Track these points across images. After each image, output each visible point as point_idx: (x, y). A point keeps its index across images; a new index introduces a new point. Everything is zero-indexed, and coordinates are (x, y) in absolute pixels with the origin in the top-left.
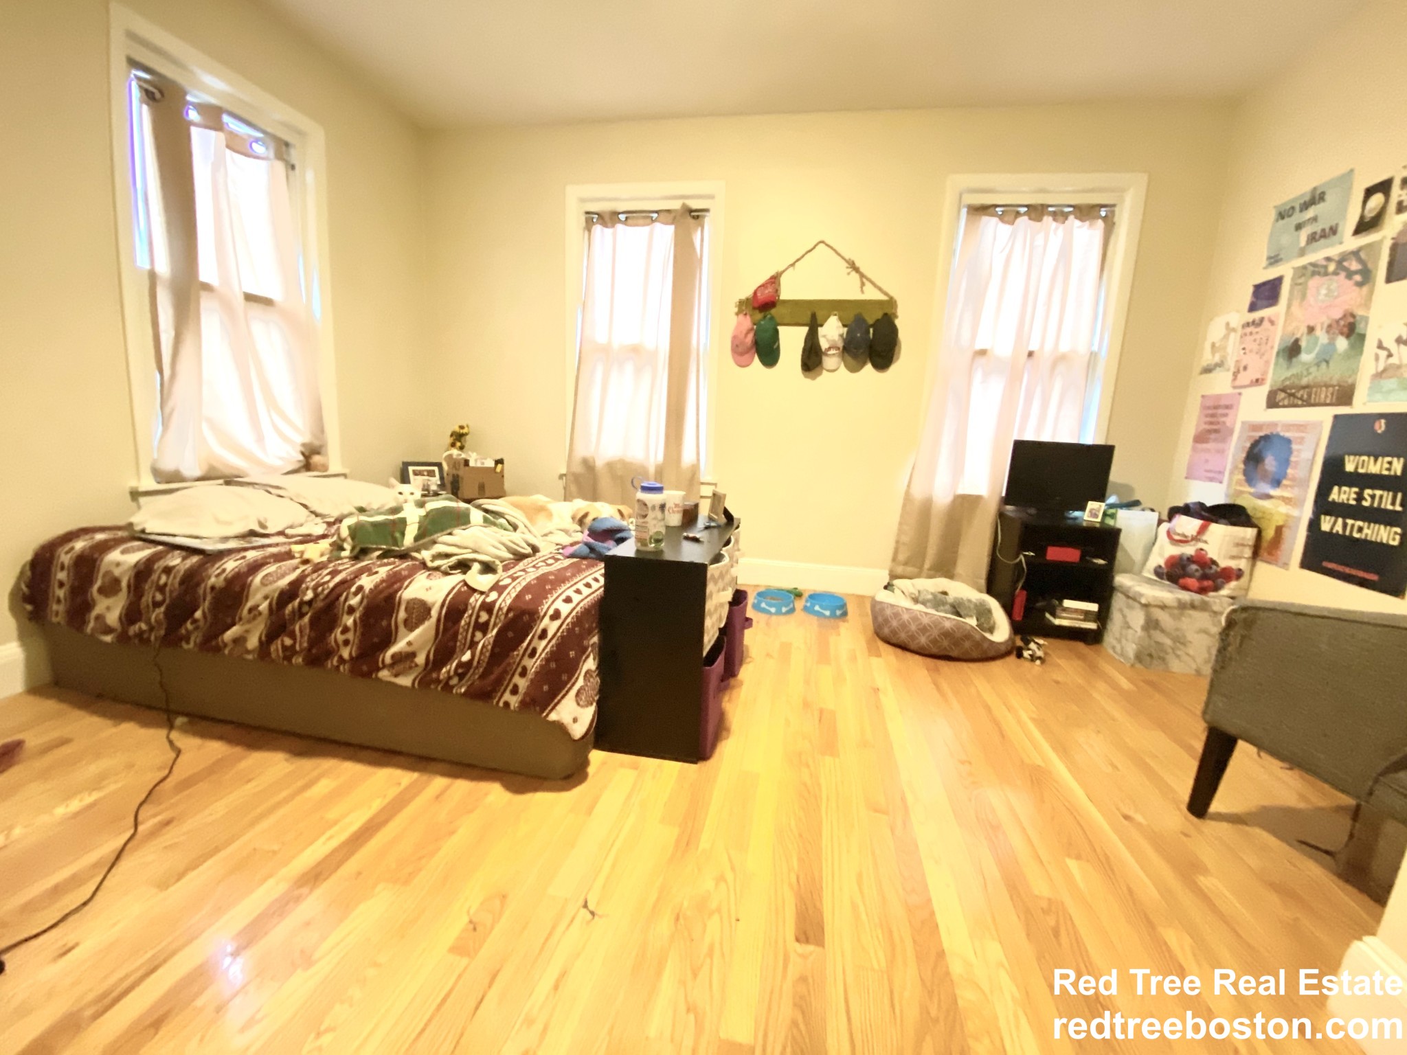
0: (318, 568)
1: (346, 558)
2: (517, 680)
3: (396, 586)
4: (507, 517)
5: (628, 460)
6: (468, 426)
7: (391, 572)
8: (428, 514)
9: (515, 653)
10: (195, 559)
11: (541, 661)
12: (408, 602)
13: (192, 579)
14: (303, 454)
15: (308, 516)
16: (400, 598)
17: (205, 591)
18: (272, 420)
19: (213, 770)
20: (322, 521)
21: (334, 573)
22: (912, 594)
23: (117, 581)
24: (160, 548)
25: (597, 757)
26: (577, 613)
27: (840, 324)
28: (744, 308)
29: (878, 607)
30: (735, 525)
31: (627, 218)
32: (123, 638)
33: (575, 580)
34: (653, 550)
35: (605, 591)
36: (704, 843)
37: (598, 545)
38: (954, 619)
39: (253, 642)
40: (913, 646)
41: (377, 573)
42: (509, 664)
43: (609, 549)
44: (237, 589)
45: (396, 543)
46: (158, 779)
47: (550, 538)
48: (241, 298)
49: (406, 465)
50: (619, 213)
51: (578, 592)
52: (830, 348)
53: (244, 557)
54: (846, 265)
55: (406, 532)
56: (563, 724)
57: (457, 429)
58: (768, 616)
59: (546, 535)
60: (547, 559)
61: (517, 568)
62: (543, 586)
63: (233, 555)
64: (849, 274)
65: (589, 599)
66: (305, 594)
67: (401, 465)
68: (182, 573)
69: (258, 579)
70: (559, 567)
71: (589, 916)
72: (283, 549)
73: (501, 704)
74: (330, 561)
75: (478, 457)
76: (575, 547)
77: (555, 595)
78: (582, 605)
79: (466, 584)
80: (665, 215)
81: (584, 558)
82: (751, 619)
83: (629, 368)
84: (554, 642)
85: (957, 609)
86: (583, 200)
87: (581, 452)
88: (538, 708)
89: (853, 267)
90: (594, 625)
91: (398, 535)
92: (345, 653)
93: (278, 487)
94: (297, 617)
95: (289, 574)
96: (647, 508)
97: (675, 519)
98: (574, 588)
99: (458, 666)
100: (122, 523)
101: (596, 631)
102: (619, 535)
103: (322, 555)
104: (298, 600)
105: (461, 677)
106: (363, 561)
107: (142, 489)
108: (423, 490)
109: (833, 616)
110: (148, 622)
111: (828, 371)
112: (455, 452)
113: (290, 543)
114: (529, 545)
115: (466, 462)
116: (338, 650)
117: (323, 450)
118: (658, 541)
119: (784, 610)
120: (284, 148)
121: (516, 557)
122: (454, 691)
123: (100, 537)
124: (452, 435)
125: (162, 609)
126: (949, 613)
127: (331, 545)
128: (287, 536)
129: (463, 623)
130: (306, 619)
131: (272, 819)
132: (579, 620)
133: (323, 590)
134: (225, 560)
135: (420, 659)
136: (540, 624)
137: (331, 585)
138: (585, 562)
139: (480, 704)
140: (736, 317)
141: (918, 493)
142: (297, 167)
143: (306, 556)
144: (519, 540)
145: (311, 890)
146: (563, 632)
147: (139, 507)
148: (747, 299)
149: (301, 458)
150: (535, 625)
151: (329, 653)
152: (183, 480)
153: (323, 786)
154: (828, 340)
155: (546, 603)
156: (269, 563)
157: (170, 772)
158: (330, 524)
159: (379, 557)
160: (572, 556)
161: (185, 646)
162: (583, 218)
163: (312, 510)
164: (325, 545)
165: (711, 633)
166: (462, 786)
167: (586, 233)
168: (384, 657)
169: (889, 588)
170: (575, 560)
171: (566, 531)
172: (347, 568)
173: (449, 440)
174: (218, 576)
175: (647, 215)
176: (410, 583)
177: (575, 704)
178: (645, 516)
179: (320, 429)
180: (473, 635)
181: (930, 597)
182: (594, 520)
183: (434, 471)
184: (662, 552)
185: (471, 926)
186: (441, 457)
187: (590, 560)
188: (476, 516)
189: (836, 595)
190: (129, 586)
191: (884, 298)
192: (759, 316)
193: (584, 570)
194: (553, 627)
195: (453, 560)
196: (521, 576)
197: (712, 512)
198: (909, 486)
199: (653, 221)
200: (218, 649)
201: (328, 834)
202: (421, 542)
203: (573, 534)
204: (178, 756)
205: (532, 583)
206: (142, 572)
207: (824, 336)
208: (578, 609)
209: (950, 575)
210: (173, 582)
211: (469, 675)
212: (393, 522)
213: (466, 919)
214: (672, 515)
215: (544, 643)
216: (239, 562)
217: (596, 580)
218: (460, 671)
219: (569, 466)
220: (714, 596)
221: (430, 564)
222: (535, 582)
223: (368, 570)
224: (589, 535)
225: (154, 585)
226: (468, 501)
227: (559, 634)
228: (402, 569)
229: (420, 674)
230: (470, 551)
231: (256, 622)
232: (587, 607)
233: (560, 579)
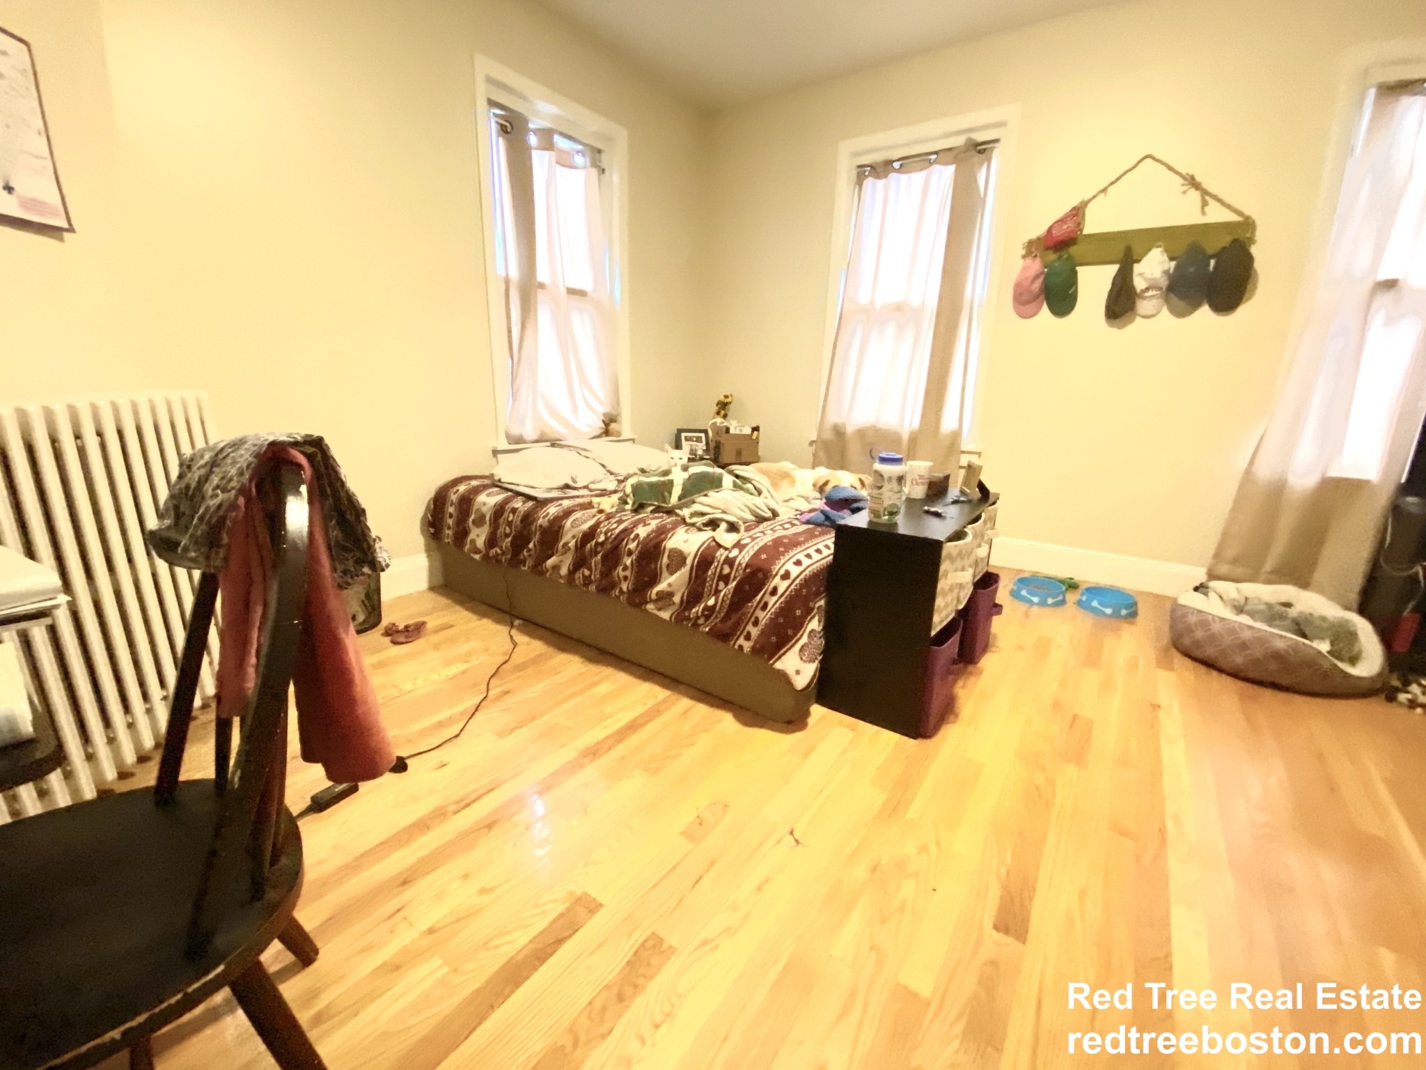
0: (609, 517)
1: (628, 510)
2: (750, 628)
3: (663, 536)
4: (753, 482)
5: (879, 426)
6: (731, 395)
7: (659, 525)
8: (690, 477)
9: (750, 604)
10: (530, 504)
11: (771, 614)
12: (671, 550)
13: (528, 518)
14: (604, 421)
15: (605, 474)
16: (665, 547)
17: (536, 528)
18: (583, 393)
19: (537, 660)
20: (614, 478)
21: (620, 522)
22: (1234, 600)
23: (483, 517)
24: (510, 493)
25: (817, 711)
26: (806, 575)
27: (1166, 258)
28: (1033, 249)
29: (1179, 613)
30: (991, 500)
31: (901, 165)
32: (486, 557)
33: (807, 546)
34: (885, 522)
35: (834, 559)
36: (912, 813)
37: (833, 513)
38: (1291, 639)
39: (564, 571)
40: (1222, 663)
41: (649, 524)
42: (744, 614)
43: (844, 518)
44: (556, 528)
45: (664, 502)
46: (502, 661)
47: (791, 504)
48: (564, 292)
49: (680, 431)
50: (894, 161)
51: (809, 556)
52: (1147, 289)
53: (560, 505)
54: (1181, 181)
55: (673, 492)
56: (786, 673)
57: (722, 398)
58: (1027, 605)
59: (787, 501)
60: (784, 524)
61: (757, 530)
62: (779, 547)
63: (555, 502)
64: (1184, 192)
65: (818, 564)
66: (599, 537)
67: (676, 432)
68: (522, 513)
69: (568, 523)
70: (794, 532)
71: (794, 843)
72: (586, 500)
73: (736, 647)
74: (617, 512)
75: (737, 425)
76: (812, 514)
77: (787, 557)
78: (810, 569)
79: (714, 540)
80: (945, 155)
81: (818, 525)
82: (1001, 606)
83: (891, 329)
84: (782, 599)
85: (1301, 627)
86: (856, 154)
87: (833, 418)
88: (766, 656)
89: (1193, 183)
90: (822, 589)
91: (666, 494)
92: (624, 587)
93: (585, 450)
94: (593, 554)
95: (589, 520)
96: (884, 479)
97: (919, 492)
98: (806, 552)
99: (704, 610)
100: (487, 473)
101: (823, 595)
102: (855, 505)
103: (612, 507)
104: (594, 541)
105: (707, 618)
106: (641, 514)
107: (500, 448)
108: (691, 454)
109: (1116, 615)
110: (501, 548)
111: (1144, 317)
112: (719, 420)
113: (592, 496)
114: (770, 509)
115: (727, 430)
116: (620, 583)
117: (618, 418)
118: (892, 514)
119: (1050, 601)
120: (597, 155)
121: (757, 520)
122: (701, 629)
123: (474, 483)
124: (717, 405)
125: (510, 539)
126: (1287, 631)
127: (619, 499)
128: (591, 490)
129: (710, 572)
130: (599, 556)
131: (571, 703)
132: (807, 582)
133: (611, 535)
134: (549, 505)
135: (677, 599)
136: (771, 582)
137: (617, 531)
138: (819, 529)
139: (720, 644)
140: (1023, 260)
141: (1265, 470)
142: (607, 171)
143: (602, 507)
144: (761, 504)
145: (591, 762)
146: (791, 591)
147: (498, 462)
148: (1039, 239)
149: (603, 425)
150: (768, 582)
151: (613, 585)
152: (525, 442)
153: (603, 688)
154: (1145, 279)
155: (779, 563)
156: (577, 511)
157: (510, 658)
158: (620, 482)
159: (652, 512)
160: (808, 522)
161: (523, 568)
162: (854, 173)
163: (608, 469)
164: (615, 499)
165: (944, 613)
166: (702, 710)
167: (857, 187)
168: (651, 592)
169: (1201, 589)
170: (811, 526)
171: (807, 499)
172: (629, 518)
173: (715, 409)
174: (544, 517)
175: (926, 158)
176: (672, 535)
177: (798, 658)
178: (880, 488)
179: (617, 402)
180: (717, 585)
181: (1262, 607)
182: (834, 487)
183: (701, 437)
184: (896, 524)
185: (698, 821)
186: (707, 425)
187: (824, 528)
188: (728, 480)
189: (1126, 592)
190: (490, 519)
191: (1234, 218)
192: (1052, 256)
193: (817, 536)
194: (783, 586)
195: (706, 518)
196: (759, 537)
197: (964, 485)
198: (1251, 463)
199: (931, 163)
200: (542, 573)
201: (605, 724)
202: (683, 501)
203: (813, 501)
204: (514, 648)
205: (768, 544)
206: (499, 510)
207: (1140, 275)
208: (807, 572)
209: (1303, 582)
210: (516, 519)
211: (712, 618)
212: (664, 483)
213: (694, 815)
214: (915, 487)
215: (774, 599)
216: (558, 508)
217: (827, 547)
218: (706, 613)
219: (819, 435)
220: (949, 575)
221: (688, 520)
222: (771, 543)
223: (643, 522)
224: (826, 503)
225: (506, 521)
226: (723, 467)
227: (788, 593)
228: (668, 523)
229: (676, 611)
230: (721, 511)
231: (567, 554)
232: (815, 571)
233: (794, 543)
